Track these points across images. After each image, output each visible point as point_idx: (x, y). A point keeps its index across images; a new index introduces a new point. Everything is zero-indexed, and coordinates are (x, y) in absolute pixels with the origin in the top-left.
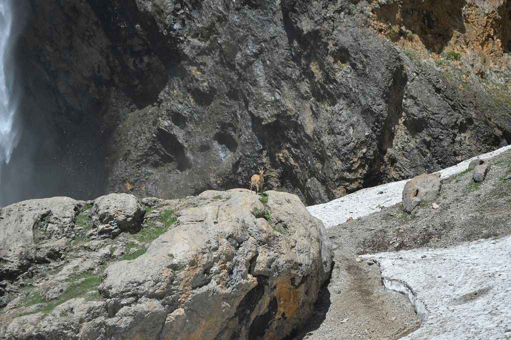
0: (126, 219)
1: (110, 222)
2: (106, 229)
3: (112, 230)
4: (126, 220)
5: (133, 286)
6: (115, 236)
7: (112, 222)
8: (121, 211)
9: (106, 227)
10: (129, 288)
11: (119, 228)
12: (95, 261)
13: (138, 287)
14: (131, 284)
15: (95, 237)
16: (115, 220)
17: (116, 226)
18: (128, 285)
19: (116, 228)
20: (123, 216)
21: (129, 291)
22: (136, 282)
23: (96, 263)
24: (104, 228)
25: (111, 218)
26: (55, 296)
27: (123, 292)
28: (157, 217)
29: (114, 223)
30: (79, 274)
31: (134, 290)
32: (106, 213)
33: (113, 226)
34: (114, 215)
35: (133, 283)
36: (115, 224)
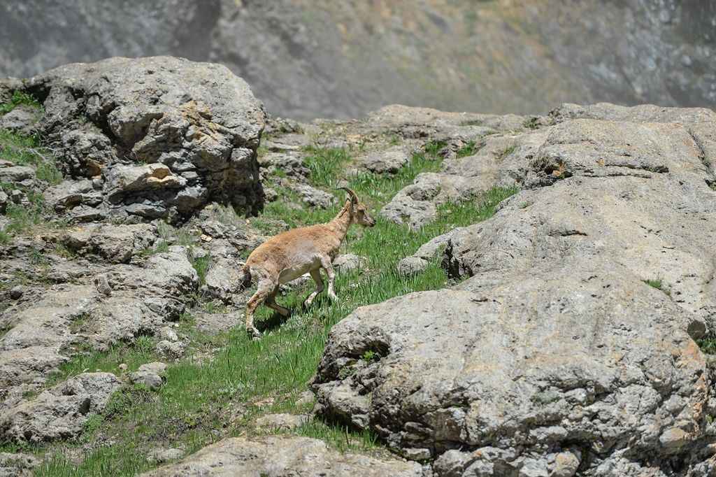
0: (231, 151)
1: (165, 156)
2: (154, 179)
3: (176, 188)
4: (227, 155)
5: (572, 401)
6: (186, 214)
7: (177, 155)
8: (209, 118)
9: (157, 173)
10: (552, 409)
11: (204, 184)
12: (149, 300)
13: (594, 408)
14: (555, 392)
15: (91, 211)
16: (189, 149)
17: (193, 175)
18: (546, 396)
19: (191, 183)
20: (220, 137)
21: (555, 420)
22: (583, 384)
23: (155, 309)
24: (146, 175)
25: (173, 139)
26: (60, 426)
27: (529, 425)
28: (295, 165)
29: (181, 162)
30: (104, 346)
31: (579, 420)
32: (150, 117)
33: (179, 173)
34: (186, 129)
35: (566, 389)
36: (188, 165)
